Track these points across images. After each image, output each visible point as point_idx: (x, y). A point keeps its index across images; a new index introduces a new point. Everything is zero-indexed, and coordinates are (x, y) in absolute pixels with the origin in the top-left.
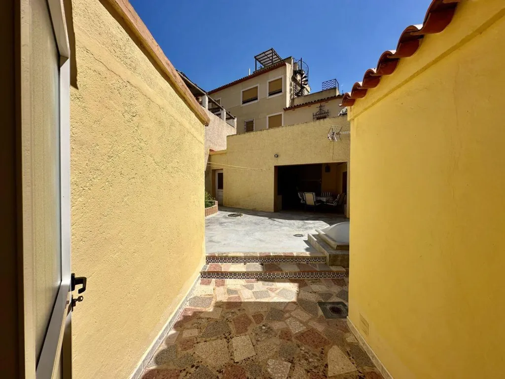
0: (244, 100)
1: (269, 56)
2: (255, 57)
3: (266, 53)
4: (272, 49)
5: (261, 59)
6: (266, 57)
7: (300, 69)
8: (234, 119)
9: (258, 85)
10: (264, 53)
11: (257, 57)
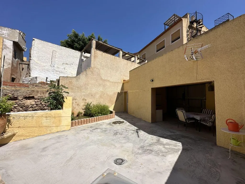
0: (157, 49)
1: (173, 20)
2: (164, 24)
3: (171, 19)
4: (174, 15)
5: (169, 23)
6: (172, 21)
7: (196, 18)
8: (145, 61)
9: (165, 39)
10: (169, 19)
11: (166, 23)
